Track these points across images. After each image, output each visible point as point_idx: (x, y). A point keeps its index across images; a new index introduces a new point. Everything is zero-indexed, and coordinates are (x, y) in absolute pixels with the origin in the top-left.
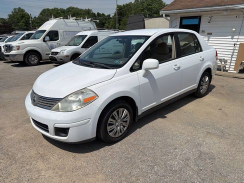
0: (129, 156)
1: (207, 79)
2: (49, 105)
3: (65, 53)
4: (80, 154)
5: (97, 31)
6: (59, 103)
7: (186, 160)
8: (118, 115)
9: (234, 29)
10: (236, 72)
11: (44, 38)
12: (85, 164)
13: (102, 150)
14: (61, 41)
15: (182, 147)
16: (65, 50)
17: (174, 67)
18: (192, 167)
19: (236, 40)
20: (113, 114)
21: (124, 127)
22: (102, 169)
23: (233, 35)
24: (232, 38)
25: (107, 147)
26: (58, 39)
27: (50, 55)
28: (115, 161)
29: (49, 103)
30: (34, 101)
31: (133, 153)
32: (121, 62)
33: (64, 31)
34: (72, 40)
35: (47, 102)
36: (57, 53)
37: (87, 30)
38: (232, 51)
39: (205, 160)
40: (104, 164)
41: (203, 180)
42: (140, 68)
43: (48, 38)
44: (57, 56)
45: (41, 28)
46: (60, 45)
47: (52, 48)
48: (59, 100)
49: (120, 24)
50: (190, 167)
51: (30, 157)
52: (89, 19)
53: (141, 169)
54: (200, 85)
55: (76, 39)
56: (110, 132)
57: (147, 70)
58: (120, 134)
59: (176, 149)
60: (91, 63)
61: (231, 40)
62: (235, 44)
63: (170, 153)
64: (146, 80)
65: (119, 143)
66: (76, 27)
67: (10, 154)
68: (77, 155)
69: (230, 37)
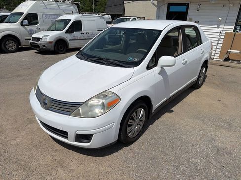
0: (151, 156)
1: (204, 69)
2: (67, 110)
3: (49, 39)
4: (100, 158)
5: (81, 15)
6: (80, 108)
7: (207, 157)
8: (137, 115)
9: (220, 19)
10: (221, 60)
11: (22, 22)
12: (109, 169)
13: (121, 151)
14: (41, 25)
15: (198, 144)
16: (48, 36)
17: (183, 62)
18: (215, 163)
19: (222, 29)
20: (133, 115)
21: (140, 125)
22: (129, 174)
23: (219, 23)
24: (218, 27)
25: (125, 147)
26: (37, 23)
27: (31, 41)
28: (140, 164)
29: (67, 107)
30: (46, 104)
31: (154, 153)
32: (136, 60)
33: (43, 14)
34: (53, 25)
35: (64, 107)
36: (38, 39)
37: (69, 14)
38: (217, 39)
39: (224, 155)
40: (129, 167)
41: (229, 177)
42: (156, 65)
43: (26, 22)
44: (40, 42)
45: (17, 10)
46: (40, 30)
47: (31, 33)
48: (79, 104)
49: (96, 6)
50: (212, 164)
51: (46, 165)
52: (70, 1)
53: (168, 170)
54: (199, 77)
55: (57, 23)
56: (129, 133)
57: (162, 67)
58: (137, 133)
59: (193, 145)
60: (101, 59)
61: (217, 29)
62: (220, 33)
63: (190, 150)
64: (161, 77)
65: (136, 143)
66: (56, 10)
67: (23, 163)
68: (98, 159)
69: (216, 26)
